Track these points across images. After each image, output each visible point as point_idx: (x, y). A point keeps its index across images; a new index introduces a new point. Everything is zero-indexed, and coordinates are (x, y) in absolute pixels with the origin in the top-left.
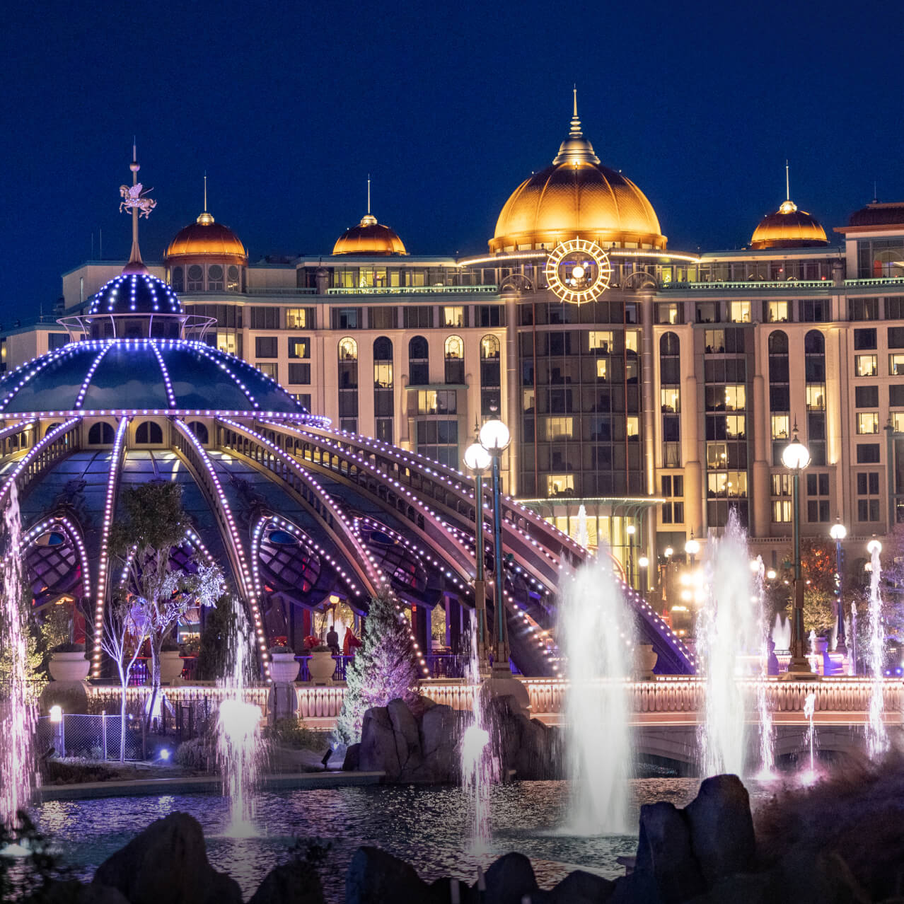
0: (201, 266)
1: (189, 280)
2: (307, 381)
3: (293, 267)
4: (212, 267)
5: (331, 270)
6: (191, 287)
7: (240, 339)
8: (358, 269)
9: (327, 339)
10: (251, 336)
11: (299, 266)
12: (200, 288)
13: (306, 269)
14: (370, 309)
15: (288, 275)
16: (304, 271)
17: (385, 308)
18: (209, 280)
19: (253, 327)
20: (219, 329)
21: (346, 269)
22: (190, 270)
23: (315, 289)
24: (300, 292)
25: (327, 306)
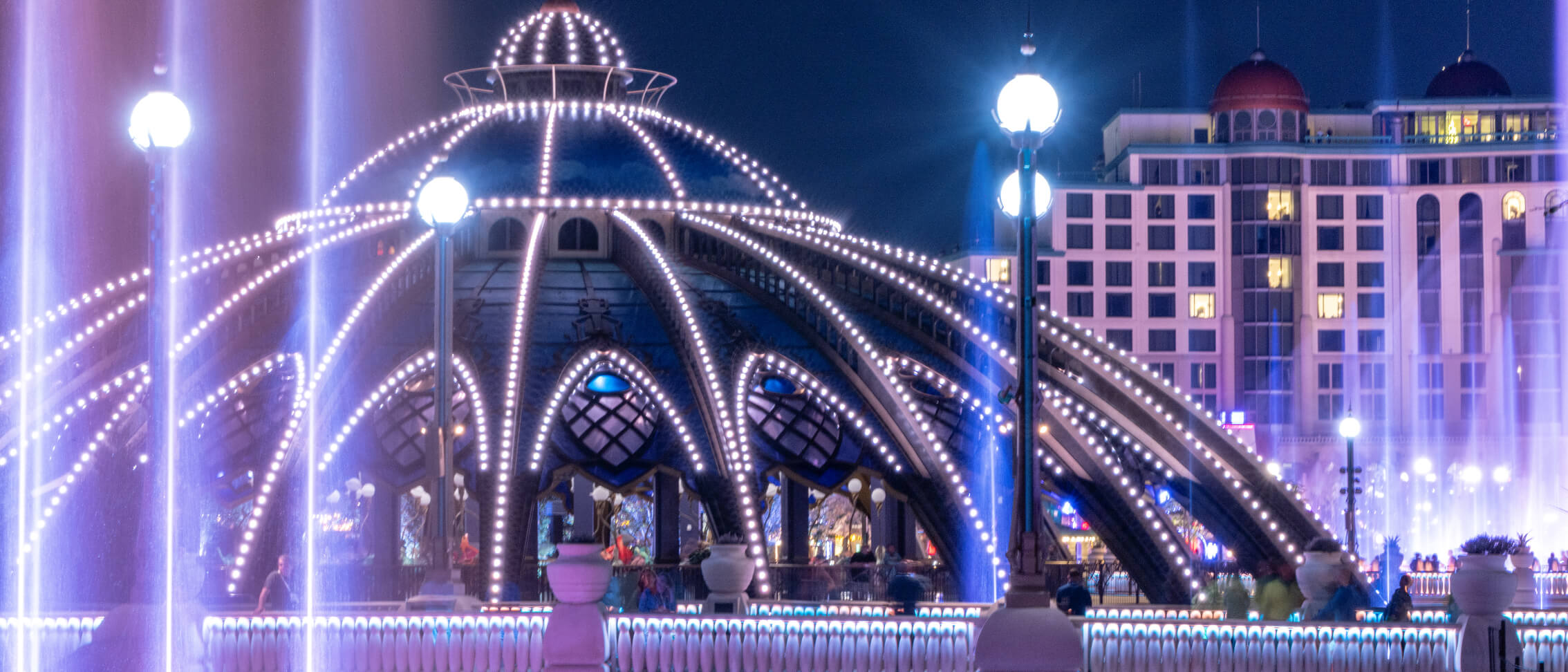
0: (1250, 111)
1: (1235, 129)
2: (1378, 246)
3: (1369, 112)
4: (1262, 113)
5: (1411, 115)
6: (1238, 138)
7: (1297, 200)
8: (1444, 113)
9: (1403, 197)
10: (1311, 195)
11: (1375, 112)
12: (1248, 137)
13: (1381, 114)
14: (1455, 161)
15: (1361, 121)
16: (1379, 117)
17: (1473, 159)
18: (1259, 127)
19: (1313, 183)
20: (1271, 185)
21: (1428, 114)
22: (1237, 118)
23: (1390, 138)
24: (1377, 141)
25: (1403, 158)
